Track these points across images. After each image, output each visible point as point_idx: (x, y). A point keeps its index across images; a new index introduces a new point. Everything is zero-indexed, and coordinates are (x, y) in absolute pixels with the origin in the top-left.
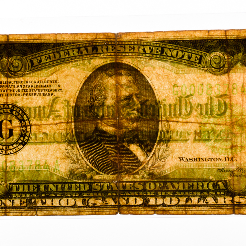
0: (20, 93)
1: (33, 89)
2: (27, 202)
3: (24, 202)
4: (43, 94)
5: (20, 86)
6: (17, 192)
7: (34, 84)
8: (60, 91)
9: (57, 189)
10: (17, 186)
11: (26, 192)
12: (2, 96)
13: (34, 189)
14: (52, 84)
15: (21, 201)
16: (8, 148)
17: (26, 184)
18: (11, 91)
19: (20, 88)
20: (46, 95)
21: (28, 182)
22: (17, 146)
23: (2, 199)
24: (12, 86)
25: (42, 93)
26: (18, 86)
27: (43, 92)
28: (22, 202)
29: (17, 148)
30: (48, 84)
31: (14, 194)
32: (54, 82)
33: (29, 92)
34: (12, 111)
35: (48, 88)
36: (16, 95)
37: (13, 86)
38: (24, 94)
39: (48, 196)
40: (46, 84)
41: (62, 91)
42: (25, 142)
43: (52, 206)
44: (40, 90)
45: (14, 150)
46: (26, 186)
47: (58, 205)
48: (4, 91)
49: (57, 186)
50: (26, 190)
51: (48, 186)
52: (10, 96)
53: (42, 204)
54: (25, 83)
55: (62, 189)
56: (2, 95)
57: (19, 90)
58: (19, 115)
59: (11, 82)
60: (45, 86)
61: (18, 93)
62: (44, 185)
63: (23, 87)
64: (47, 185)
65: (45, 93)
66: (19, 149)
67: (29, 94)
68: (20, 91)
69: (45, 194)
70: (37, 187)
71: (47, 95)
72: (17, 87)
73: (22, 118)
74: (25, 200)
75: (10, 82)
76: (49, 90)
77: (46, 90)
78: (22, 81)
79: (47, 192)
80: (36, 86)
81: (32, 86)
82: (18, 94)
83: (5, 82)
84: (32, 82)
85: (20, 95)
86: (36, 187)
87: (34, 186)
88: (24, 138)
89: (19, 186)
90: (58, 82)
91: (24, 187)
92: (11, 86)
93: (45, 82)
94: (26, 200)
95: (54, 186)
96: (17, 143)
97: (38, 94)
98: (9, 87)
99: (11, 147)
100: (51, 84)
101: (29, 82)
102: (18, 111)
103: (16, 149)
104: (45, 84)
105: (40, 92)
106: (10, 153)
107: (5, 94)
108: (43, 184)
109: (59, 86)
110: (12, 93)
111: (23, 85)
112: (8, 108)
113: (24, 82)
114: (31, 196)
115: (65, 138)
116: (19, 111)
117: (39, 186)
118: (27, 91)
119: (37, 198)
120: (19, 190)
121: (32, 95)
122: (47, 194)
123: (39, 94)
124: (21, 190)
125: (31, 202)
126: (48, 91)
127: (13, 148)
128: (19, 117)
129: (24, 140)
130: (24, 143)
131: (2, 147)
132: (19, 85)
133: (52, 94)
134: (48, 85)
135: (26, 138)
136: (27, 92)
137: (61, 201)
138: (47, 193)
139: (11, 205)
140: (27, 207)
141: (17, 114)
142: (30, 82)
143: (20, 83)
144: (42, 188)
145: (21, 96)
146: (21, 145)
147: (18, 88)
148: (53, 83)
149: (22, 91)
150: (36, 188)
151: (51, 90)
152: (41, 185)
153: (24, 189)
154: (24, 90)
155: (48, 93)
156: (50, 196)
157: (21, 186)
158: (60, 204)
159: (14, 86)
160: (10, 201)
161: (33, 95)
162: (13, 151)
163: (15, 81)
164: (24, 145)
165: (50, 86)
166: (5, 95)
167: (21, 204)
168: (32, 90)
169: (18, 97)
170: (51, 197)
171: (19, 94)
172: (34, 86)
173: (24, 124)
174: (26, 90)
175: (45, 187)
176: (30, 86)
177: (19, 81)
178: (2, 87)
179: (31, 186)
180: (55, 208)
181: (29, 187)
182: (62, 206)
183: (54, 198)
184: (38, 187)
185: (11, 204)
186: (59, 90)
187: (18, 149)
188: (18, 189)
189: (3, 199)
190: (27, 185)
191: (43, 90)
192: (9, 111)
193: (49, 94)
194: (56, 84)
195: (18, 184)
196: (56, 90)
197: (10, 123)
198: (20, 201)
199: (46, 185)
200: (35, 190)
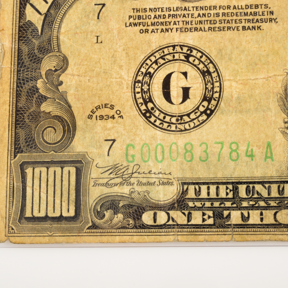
0: (202, 26)
1: (225, 20)
2: (214, 217)
3: (209, 217)
4: (243, 28)
5: (203, 14)
6: (196, 199)
7: (226, 11)
8: (273, 21)
9: (269, 194)
10: (197, 187)
11: (212, 199)
12: (171, 32)
13: (227, 194)
14: (259, 10)
15: (204, 214)
16: (181, 120)
17: (213, 183)
18: (186, 23)
19: (204, 19)
20: (248, 29)
21: (217, 181)
22: (195, 117)
23: (169, 210)
24: (188, 14)
25: (241, 25)
26: (199, 15)
27: (243, 24)
28: (206, 217)
29: (197, 120)
30: (253, 10)
31: (190, 201)
32: (263, 6)
33: (217, 25)
34: (187, 57)
35: (251, 17)
36: (196, 29)
37: (190, 16)
38: (209, 28)
39: (253, 205)
40: (249, 11)
41: (277, 22)
42: (210, 110)
43: (261, 223)
44: (238, 21)
45: (192, 125)
46: (213, 188)
47: (273, 222)
48: (174, 24)
49: (269, 187)
50: (213, 195)
51: (254, 187)
52: (185, 31)
53: (242, 220)
54: (212, 9)
55: (279, 194)
56: (171, 30)
57: (200, 21)
58: (200, 63)
59: (187, 8)
60: (246, 14)
61: (198, 26)
62: (245, 186)
63: (208, 17)
64: (251, 186)
65: (247, 25)
66: (201, 122)
67: (218, 28)
68: (202, 24)
69: (249, 203)
70: (233, 190)
71: (250, 29)
72: (197, 16)
73: (205, 69)
74: (211, 213)
75: (185, 7)
76: (253, 20)
77: (249, 21)
78: (205, 7)
79: (251, 198)
80: (230, 14)
81: (224, 14)
82: (199, 29)
83: (177, 9)
84: (224, 8)
85: (202, 30)
86: (231, 189)
87: (227, 188)
88: (209, 102)
89: (200, 188)
90: (269, 6)
91: (208, 188)
92: (187, 16)
93: (247, 7)
94: (214, 214)
95: (265, 187)
96: (197, 111)
97: (233, 28)
98: (183, 16)
99: (186, 119)
100: (257, 10)
101: (218, 8)
102: (199, 57)
103: (195, 121)
104: (246, 11)
105: (238, 25)
106: (183, 129)
107: (177, 28)
108: (244, 183)
109: (272, 13)
110: (189, 26)
111: (208, 14)
112: (181, 51)
113: (210, 8)
114: (222, 205)
115: (284, 102)
116: (201, 57)
117: (237, 188)
118: (215, 22)
119: (233, 209)
120: (199, 195)
121: (223, 29)
122: (251, 203)
123: (236, 29)
124: (204, 194)
125: (223, 217)
126: (251, 22)
127: (189, 120)
128: (201, 66)
129: (210, 107)
130: (208, 112)
131: (171, 119)
132: (201, 12)
133: (259, 28)
134: (251, 12)
135: (213, 102)
136: (214, 24)
137: (278, 215)
138: (251, 201)
139: (185, 222)
140: (214, 224)
141: (197, 62)
142: (220, 8)
143: (203, 9)
144: (242, 190)
145: (205, 31)
146: (204, 114)
147: (199, 17)
148: (261, 8)
149: (206, 22)
150: (230, 191)
151: (257, 21)
152: (240, 186)
153: (208, 194)
154: (209, 22)
155: (251, 25)
156: (257, 205)
157: (204, 188)
158: (276, 220)
159: (192, 15)
160: (184, 214)
161: (226, 29)
162: (189, 126)
163: (193, 7)
164: (209, 116)
165: (255, 14)
166: (177, 30)
167: (204, 220)
168: (223, 21)
169: (199, 32)
170: (258, 208)
171: (201, 28)
172: (227, 14)
173: (210, 79)
174: (213, 22)
175: (248, 190)
176: (221, 15)
177: (201, 7)
178: (171, 17)
179: (222, 188)
180: (268, 228)
181: (218, 188)
182: (281, 224)
183: (264, 209)
184: (235, 190)
185: (186, 219)
186: (271, 20)
187: (199, 121)
188: (198, 192)
189: (171, 210)
190: (215, 186)
191: (243, 21)
192: (183, 58)
193: (254, 28)
194: (266, 10)
195: (197, 183)
196: (266, 20)
197: (184, 77)
198: (201, 214)
199: (249, 186)
200: (230, 196)
